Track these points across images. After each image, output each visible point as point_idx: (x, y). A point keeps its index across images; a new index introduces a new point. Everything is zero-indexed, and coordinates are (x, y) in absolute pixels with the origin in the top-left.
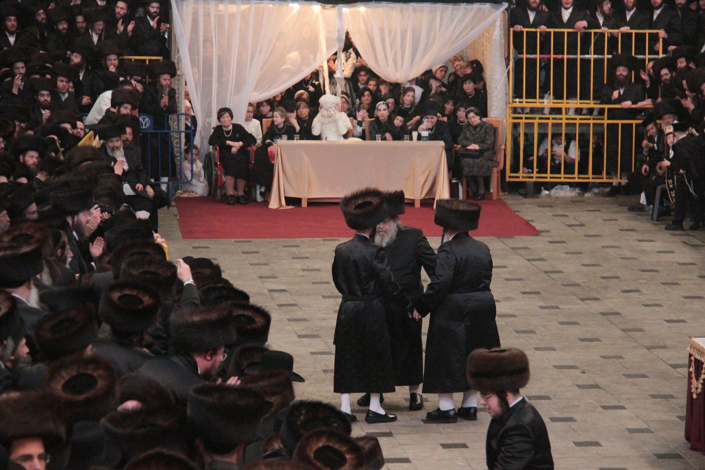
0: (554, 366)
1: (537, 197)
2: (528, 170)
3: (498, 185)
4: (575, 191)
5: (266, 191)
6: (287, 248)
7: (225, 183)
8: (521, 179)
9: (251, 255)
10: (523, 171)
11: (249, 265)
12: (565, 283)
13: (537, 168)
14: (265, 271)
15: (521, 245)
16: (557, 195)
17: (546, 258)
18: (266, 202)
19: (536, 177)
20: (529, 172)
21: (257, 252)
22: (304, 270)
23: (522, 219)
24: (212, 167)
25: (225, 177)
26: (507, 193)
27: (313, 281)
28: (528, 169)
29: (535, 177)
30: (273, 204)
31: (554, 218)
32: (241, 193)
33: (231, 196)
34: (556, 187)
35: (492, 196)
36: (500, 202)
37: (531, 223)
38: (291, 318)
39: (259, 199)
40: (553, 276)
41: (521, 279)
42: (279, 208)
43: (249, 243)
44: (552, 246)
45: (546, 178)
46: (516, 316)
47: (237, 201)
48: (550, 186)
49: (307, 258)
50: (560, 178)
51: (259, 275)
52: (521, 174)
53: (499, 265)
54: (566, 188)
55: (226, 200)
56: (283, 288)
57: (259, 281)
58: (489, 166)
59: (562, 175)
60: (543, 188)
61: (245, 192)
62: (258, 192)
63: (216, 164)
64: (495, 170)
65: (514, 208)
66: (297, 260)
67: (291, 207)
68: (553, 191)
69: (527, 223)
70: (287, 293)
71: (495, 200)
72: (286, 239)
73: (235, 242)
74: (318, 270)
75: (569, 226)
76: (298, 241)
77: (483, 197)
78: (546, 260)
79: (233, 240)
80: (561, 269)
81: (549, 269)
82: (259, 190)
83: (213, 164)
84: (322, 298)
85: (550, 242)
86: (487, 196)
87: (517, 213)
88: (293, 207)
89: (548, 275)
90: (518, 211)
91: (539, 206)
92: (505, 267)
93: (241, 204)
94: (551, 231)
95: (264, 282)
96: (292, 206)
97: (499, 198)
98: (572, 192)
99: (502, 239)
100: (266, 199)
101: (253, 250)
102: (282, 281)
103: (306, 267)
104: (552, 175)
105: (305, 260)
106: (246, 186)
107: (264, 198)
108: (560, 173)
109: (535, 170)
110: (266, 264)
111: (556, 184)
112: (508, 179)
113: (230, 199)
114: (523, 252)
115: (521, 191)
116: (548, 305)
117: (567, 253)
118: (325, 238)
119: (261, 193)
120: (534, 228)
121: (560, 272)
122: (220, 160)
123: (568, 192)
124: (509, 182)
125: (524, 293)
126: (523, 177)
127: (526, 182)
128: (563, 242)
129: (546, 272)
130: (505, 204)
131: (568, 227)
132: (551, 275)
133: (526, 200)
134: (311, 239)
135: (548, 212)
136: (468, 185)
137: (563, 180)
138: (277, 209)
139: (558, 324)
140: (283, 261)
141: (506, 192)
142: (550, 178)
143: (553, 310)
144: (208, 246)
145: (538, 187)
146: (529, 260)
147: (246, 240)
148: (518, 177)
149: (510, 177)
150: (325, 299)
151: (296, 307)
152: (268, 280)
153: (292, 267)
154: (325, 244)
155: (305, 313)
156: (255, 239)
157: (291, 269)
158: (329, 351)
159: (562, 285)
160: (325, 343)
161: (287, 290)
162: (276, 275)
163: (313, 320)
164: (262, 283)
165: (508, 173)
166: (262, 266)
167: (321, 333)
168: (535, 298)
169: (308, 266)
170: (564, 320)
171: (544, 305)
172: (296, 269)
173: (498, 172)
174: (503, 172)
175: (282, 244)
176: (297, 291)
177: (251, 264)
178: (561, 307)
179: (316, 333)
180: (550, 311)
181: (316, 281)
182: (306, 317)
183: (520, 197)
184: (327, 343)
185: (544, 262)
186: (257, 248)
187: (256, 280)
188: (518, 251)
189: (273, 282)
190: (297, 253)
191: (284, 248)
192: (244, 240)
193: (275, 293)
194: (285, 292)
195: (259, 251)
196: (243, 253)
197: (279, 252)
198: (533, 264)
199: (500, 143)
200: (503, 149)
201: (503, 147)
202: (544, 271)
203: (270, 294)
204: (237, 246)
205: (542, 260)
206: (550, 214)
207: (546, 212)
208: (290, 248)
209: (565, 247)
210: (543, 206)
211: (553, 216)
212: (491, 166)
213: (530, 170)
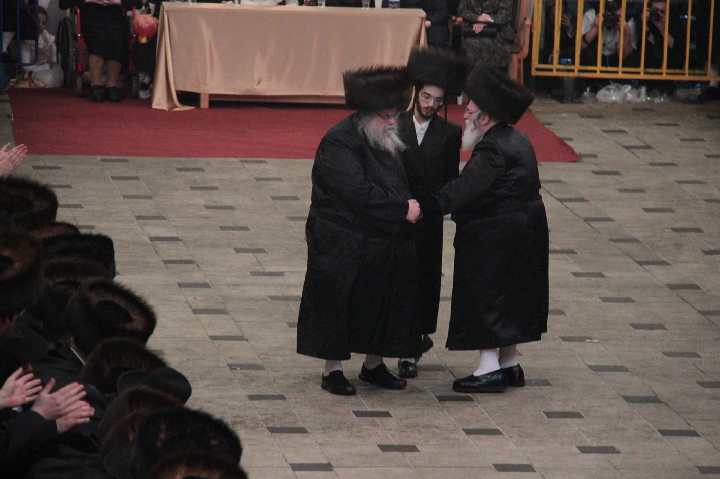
0: (591, 367)
1: (577, 103)
2: (565, 60)
6: (183, 173)
8: (555, 74)
9: (126, 182)
10: (558, 60)
11: (122, 198)
12: (617, 237)
13: (580, 56)
14: (146, 207)
15: (550, 176)
16: (608, 99)
17: (587, 198)
19: (580, 71)
20: (567, 63)
21: (136, 178)
22: (208, 208)
23: (554, 135)
27: (222, 225)
29: (576, 70)
30: (160, 103)
31: (605, 135)
32: (112, 83)
33: (98, 87)
34: (608, 87)
37: (568, 143)
38: (182, 281)
39: (143, 95)
40: (596, 225)
42: (170, 109)
43: (123, 164)
44: (599, 179)
45: (595, 72)
47: (106, 95)
49: (215, 189)
50: (617, 72)
51: (136, 214)
52: (556, 65)
55: (90, 93)
56: (174, 235)
57: (136, 223)
58: (505, 52)
60: (586, 88)
63: (75, 37)
64: (515, 58)
65: (542, 118)
66: (195, 192)
69: (561, 142)
70: (181, 242)
72: (183, 159)
73: (102, 160)
74: (231, 208)
75: (628, 148)
76: (201, 162)
78: (588, 201)
79: (99, 158)
80: (610, 215)
81: (592, 215)
83: (71, 37)
84: (234, 252)
85: (597, 173)
87: (546, 127)
89: (589, 225)
90: (550, 124)
91: (582, 117)
94: (598, 156)
95: (144, 224)
98: (635, 95)
101: (129, 174)
102: (173, 223)
103: (211, 204)
104: (604, 69)
105: (210, 192)
106: (121, 73)
108: (616, 65)
109: (578, 59)
110: (150, 197)
111: (609, 82)
112: (534, 73)
113: (95, 92)
114: (551, 187)
115: (555, 92)
116: (585, 271)
117: (621, 191)
118: (245, 159)
119: (143, 86)
120: (570, 150)
121: (609, 220)
122: (82, 31)
123: (628, 95)
124: (537, 77)
126: (558, 70)
127: (563, 78)
128: (617, 173)
129: (586, 220)
131: (625, 150)
132: (594, 224)
133: (561, 106)
134: (222, 159)
135: (595, 126)
137: (620, 76)
139: (600, 301)
140: (177, 193)
142: (601, 72)
143: (594, 279)
144: (60, 165)
146: (561, 200)
147: (120, 158)
148: (551, 70)
149: (538, 70)
150: (239, 254)
151: (192, 266)
152: (151, 222)
153: (191, 202)
154: (244, 168)
155: (206, 276)
156: (134, 158)
157: (189, 206)
158: (240, 334)
159: (611, 240)
160: (235, 322)
161: (180, 238)
162: (163, 215)
163: (218, 285)
164: (141, 227)
165: (535, 63)
166: (143, 200)
167: (230, 306)
168: (567, 260)
169: (215, 202)
170: (609, 294)
171: (580, 270)
172: (195, 205)
173: (519, 61)
174: (528, 61)
175: (175, 165)
176: (196, 241)
177: (125, 197)
178: (606, 274)
179: (221, 307)
180: (589, 280)
181: (227, 225)
182: (208, 281)
183: (554, 102)
184: (239, 322)
185: (584, 203)
186: (137, 171)
187: (132, 221)
188: (545, 185)
189: (159, 226)
190: (198, 180)
191: (178, 173)
192: (117, 157)
193: (160, 242)
194: (177, 242)
195: (138, 176)
196: (113, 178)
197: (170, 179)
198: (567, 207)
199: (524, 16)
200: (528, 25)
201: (528, 22)
202: (583, 218)
203: (152, 245)
204: (104, 167)
205: (582, 200)
206: (598, 129)
207: (592, 125)
208: (188, 173)
209: (618, 181)
210: (588, 117)
211: (602, 133)
212: (509, 51)
213: (569, 60)
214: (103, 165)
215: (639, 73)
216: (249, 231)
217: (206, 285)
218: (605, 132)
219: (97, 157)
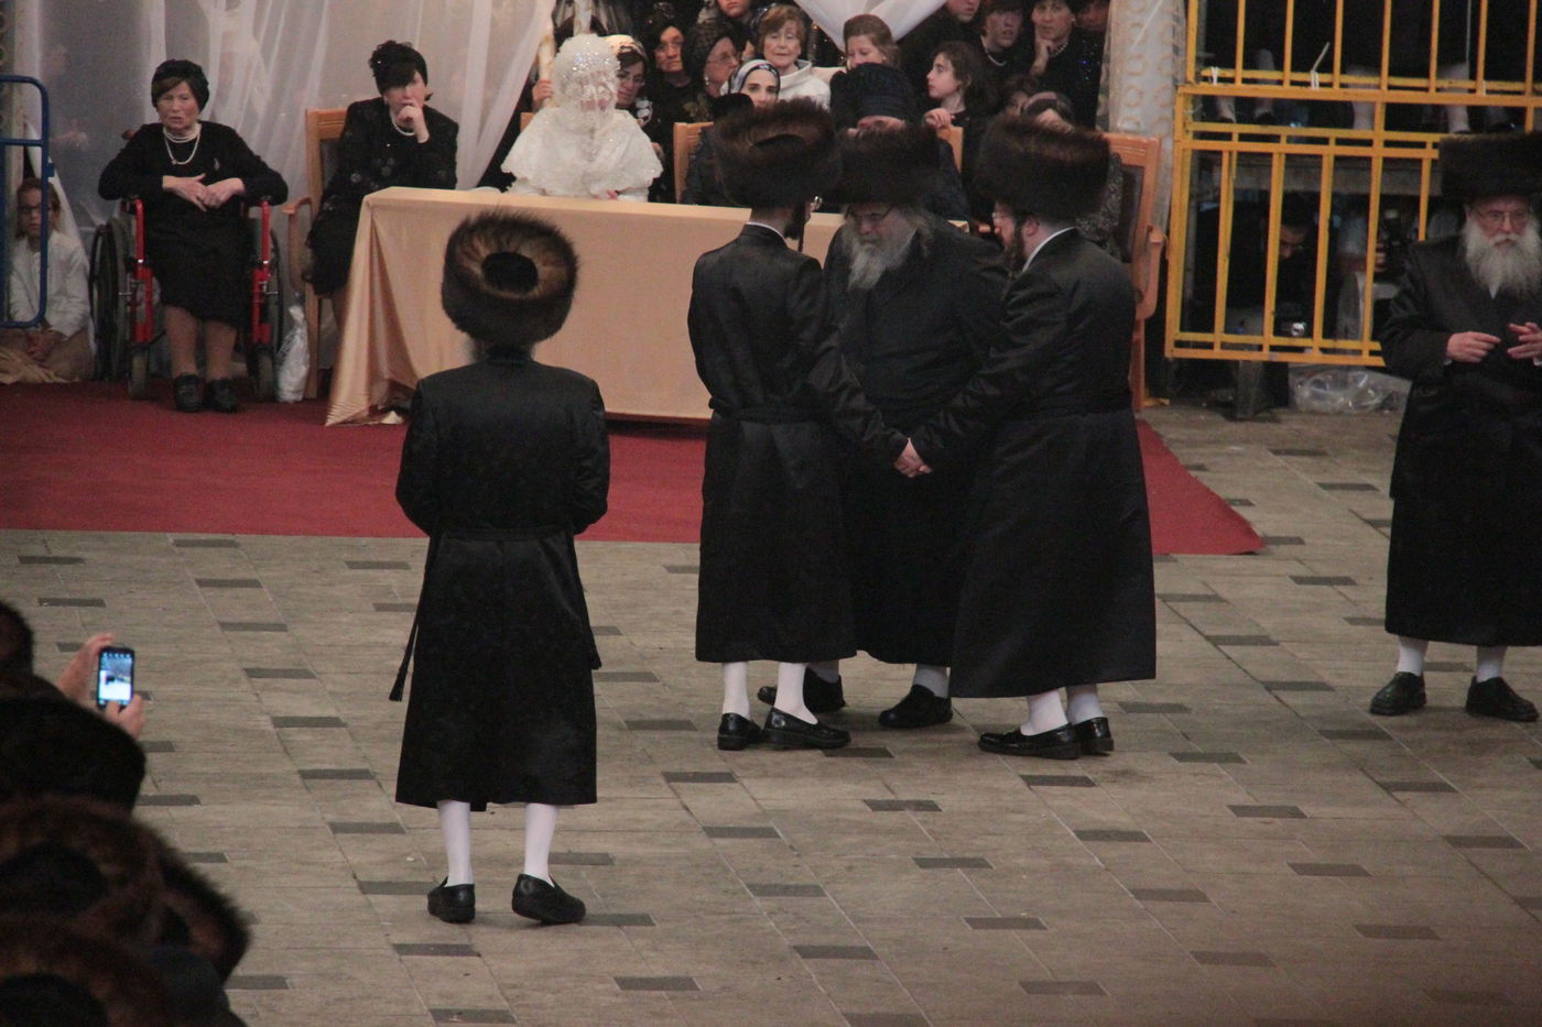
1: (1274, 420)
6: (361, 572)
9: (228, 592)
11: (217, 629)
12: (1337, 727)
14: (272, 650)
15: (1193, 586)
17: (1274, 637)
21: (254, 584)
23: (1209, 493)
24: (115, 273)
26: (1166, 401)
29: (1266, 346)
31: (1326, 494)
32: (219, 372)
33: (188, 379)
37: (1243, 512)
38: (343, 819)
40: (1292, 698)
41: (1180, 709)
43: (226, 551)
44: (1305, 594)
45: (1308, 350)
46: (1146, 840)
47: (207, 397)
51: (247, 665)
56: (331, 712)
57: (245, 684)
63: (131, 265)
65: (1185, 455)
66: (385, 615)
69: (1225, 509)
70: (344, 729)
72: (360, 541)
73: (178, 544)
75: (1375, 524)
76: (398, 547)
78: (1276, 644)
79: (171, 537)
80: (1327, 678)
81: (1284, 675)
83: (121, 266)
85: (1301, 580)
87: (1193, 473)
89: (1274, 696)
90: (1200, 468)
91: (1277, 452)
94: (1307, 541)
95: (263, 688)
101: (241, 574)
102: (330, 687)
104: (1329, 343)
106: (237, 349)
109: (1269, 320)
110: (281, 628)
112: (1171, 352)
113: (183, 389)
114: (1196, 611)
115: (1218, 394)
116: (1263, 802)
117: (1352, 620)
120: (1246, 528)
121: (1323, 687)
122: (148, 251)
125: (1182, 757)
126: (1223, 345)
127: (1234, 363)
128: (1347, 582)
129: (1270, 686)
130: (1157, 439)
131: (1369, 530)
132: (1287, 695)
133: (1230, 428)
135: (1305, 475)
139: (1293, 871)
140: (343, 618)
141: (1164, 396)
142: (1323, 351)
143: (1279, 822)
144: (78, 554)
146: (1215, 641)
147: (219, 537)
148: (1209, 346)
149: (1178, 344)
151: (366, 784)
152: (279, 683)
153: (373, 638)
156: (251, 537)
157: (368, 646)
159: (1322, 732)
161: (343, 721)
162: (309, 668)
163: (422, 829)
164: (257, 695)
165: (1173, 330)
166: (265, 634)
168: (1221, 777)
170: (1314, 857)
171: (1249, 802)
172: (384, 645)
175: (344, 555)
176: (378, 726)
177: (224, 626)
178: (1306, 809)
179: (426, 878)
180: (1266, 823)
182: (398, 818)
185: (1265, 648)
186: (256, 569)
187: (236, 682)
188: (1181, 607)
189: (296, 693)
190: (395, 590)
191: (349, 573)
192: (212, 537)
193: (296, 729)
194: (335, 730)
195: (258, 578)
196: (200, 583)
197: (331, 585)
198: (1229, 658)
199: (1149, 222)
200: (1158, 244)
201: (1157, 237)
202: (1263, 683)
203: (278, 734)
204: (182, 559)
205: (1263, 640)
206: (1310, 481)
207: (1298, 473)
208: (371, 573)
209: (1349, 600)
210: (1290, 452)
211: (1320, 489)
214: (181, 554)
217: (393, 828)
218: (1325, 486)
219: (168, 534)
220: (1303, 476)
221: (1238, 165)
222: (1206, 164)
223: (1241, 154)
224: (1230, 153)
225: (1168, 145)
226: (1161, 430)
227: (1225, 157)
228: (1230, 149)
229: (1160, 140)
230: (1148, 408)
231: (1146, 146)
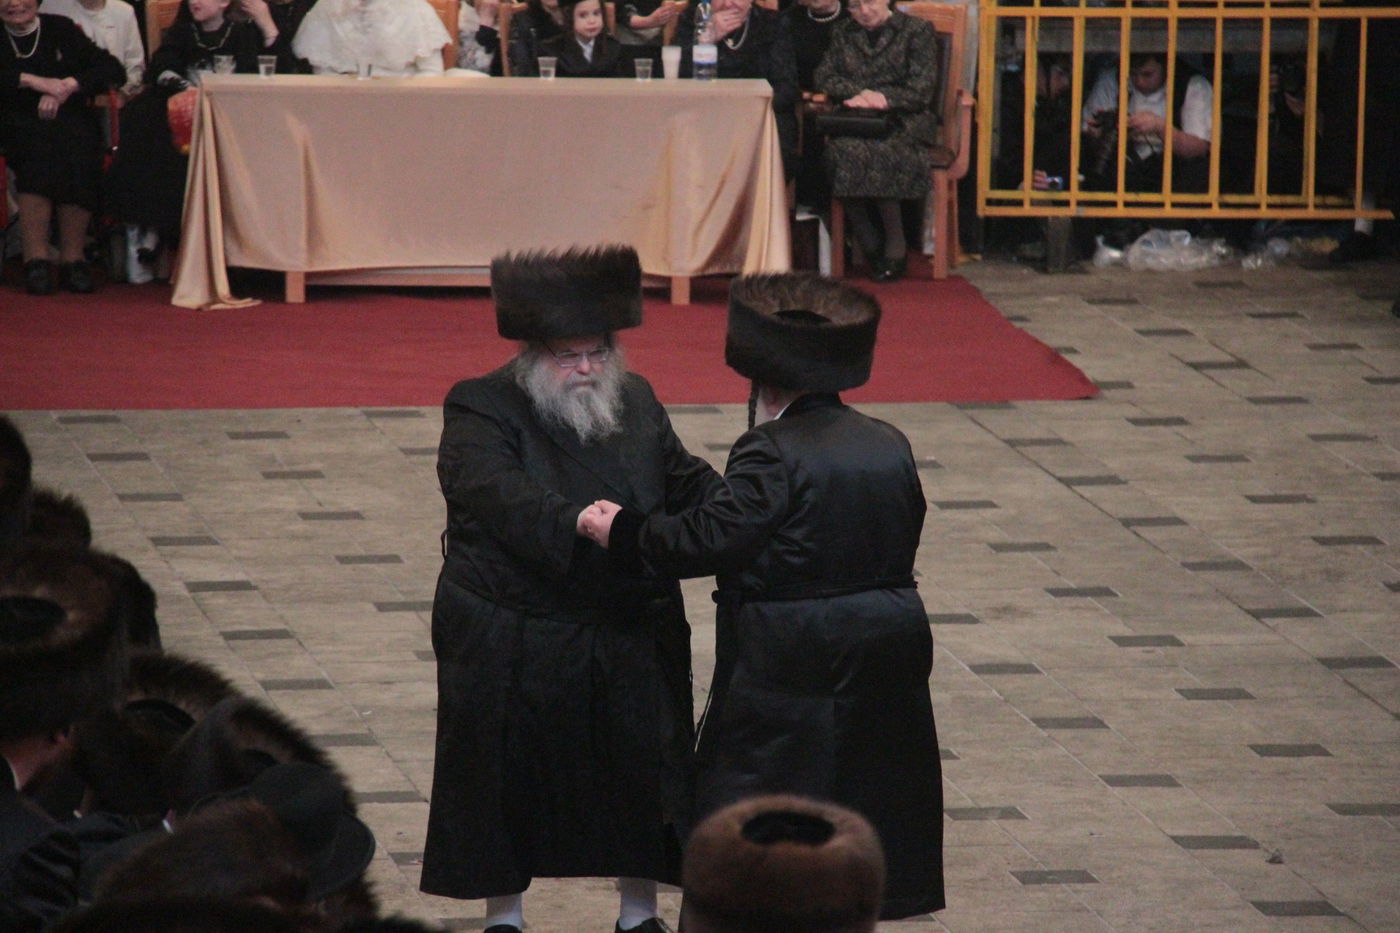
0: (1175, 839)
1: (1083, 271)
2: (1049, 180)
3: (950, 230)
4: (1210, 250)
5: (159, 247)
6: (243, 442)
7: (17, 218)
8: (1027, 210)
9: (120, 466)
10: (1034, 181)
11: (116, 500)
12: (1194, 559)
13: (1081, 171)
14: (173, 520)
15: (1037, 433)
16: (1150, 262)
17: (1122, 476)
18: (164, 285)
19: (1080, 203)
20: (1053, 186)
21: (143, 457)
22: (305, 516)
23: (1037, 342)
25: (16, 199)
26: (978, 257)
27: (340, 552)
28: (1050, 174)
29: (1075, 201)
30: (189, 292)
31: (1145, 339)
32: (73, 254)
33: (40, 263)
34: (1146, 236)
35: (932, 267)
36: (957, 285)
37: (1069, 357)
38: (270, 677)
39: (137, 274)
40: (1150, 534)
41: (1046, 547)
42: (209, 304)
43: (112, 426)
44: (1144, 435)
45: (1113, 204)
46: (1037, 671)
47: (61, 280)
48: (1123, 233)
49: (316, 474)
50: (1161, 205)
51: (152, 534)
52: (1026, 192)
53: (964, 498)
54: (1179, 239)
55: (20, 276)
56: (240, 576)
57: (154, 552)
58: (920, 169)
59: (1167, 195)
60: (1100, 240)
61: (87, 251)
62: (133, 250)
64: (941, 177)
65: (1007, 307)
66: (275, 482)
67: (247, 303)
68: (1136, 250)
69: (1055, 357)
70: (255, 592)
71: (938, 280)
72: (240, 413)
73: (63, 420)
74: (356, 515)
75: (1197, 366)
76: (278, 418)
77: (901, 272)
78: (1125, 483)
79: (54, 415)
80: (1179, 513)
81: (1139, 511)
82: (137, 243)
84: (374, 610)
85: (1136, 422)
86: (911, 267)
87: (1018, 325)
88: (258, 302)
89: (1135, 533)
90: (1022, 319)
91: (1091, 301)
92: (991, 505)
93: (74, 290)
94: (1135, 384)
95: (172, 556)
96: (255, 297)
97: (953, 272)
98: (1202, 254)
99: (970, 412)
100: (162, 275)
101: (126, 449)
102: (235, 552)
103: (312, 507)
104: (1132, 197)
105: (306, 482)
106: (89, 232)
107: (155, 273)
108: (1158, 189)
109: (1076, 177)
110: (176, 497)
111: (1146, 225)
112: (983, 210)
113: (34, 273)
114: (1044, 454)
115: (1028, 250)
116: (1141, 632)
117: (1195, 459)
118: (375, 409)
119: (145, 257)
120: (1077, 375)
121: (1177, 521)
123: (1186, 253)
124: (988, 219)
125: (1057, 592)
126: (1035, 203)
127: (1045, 219)
128: (1180, 421)
129: (1127, 523)
130: (975, 292)
131: (1192, 372)
132: (1145, 531)
133: (1043, 280)
134: (322, 410)
135: (1120, 322)
136: (849, 230)
137: (1168, 212)
138: (199, 309)
139: (1179, 696)
140: (233, 487)
141: (977, 252)
142: (1127, 204)
143: (1159, 650)
145: (1085, 237)
146: (1068, 482)
147: (100, 413)
148: (1019, 203)
149: (990, 202)
150: (386, 614)
151: (287, 642)
152: (184, 549)
153: (266, 505)
154: (375, 428)
155: (319, 664)
156: (132, 412)
157: (265, 513)
158: (405, 788)
159: (1185, 565)
160: (395, 761)
161: (253, 584)
162: (211, 534)
163: (351, 683)
164: (167, 562)
165: (984, 189)
166: (163, 503)
167: (380, 728)
168: (1097, 610)
169: (320, 504)
170: (1198, 682)
171: (1128, 632)
172: (278, 511)
173: (950, 184)
174: (967, 185)
175: (225, 427)
176: (288, 589)
177: (122, 497)
178: (1182, 637)
179: (361, 730)
180: (1148, 652)
181: (351, 552)
182: (324, 675)
183: (1025, 271)
184: (403, 761)
185: (1117, 487)
186: (142, 441)
187: (144, 550)
188: (1030, 451)
189: (205, 558)
190: (278, 458)
191: (232, 443)
192: (93, 413)
193: (211, 593)
194: (248, 592)
195: (146, 451)
196: (93, 458)
197: (216, 455)
198: (1082, 496)
199: (958, 87)
200: (967, 106)
201: (967, 100)
202: (1120, 520)
203: (194, 599)
204: (68, 435)
205: (1112, 480)
206: (1128, 328)
207: (1115, 321)
208: (253, 442)
209: (1186, 439)
210: (1104, 301)
211: (1138, 335)
212: (928, 164)
213: (1057, 180)
214: (67, 430)
215: (1208, 206)
216: (401, 565)
217: (322, 684)
218: (1142, 332)
219: (52, 412)
220: (1120, 324)
221: (1040, 29)
222: (1009, 29)
223: (1043, 19)
224: (1033, 18)
225: (972, 12)
226: (978, 284)
227: (1029, 23)
228: (1032, 14)
229: (967, 7)
230: (963, 264)
231: (952, 13)
